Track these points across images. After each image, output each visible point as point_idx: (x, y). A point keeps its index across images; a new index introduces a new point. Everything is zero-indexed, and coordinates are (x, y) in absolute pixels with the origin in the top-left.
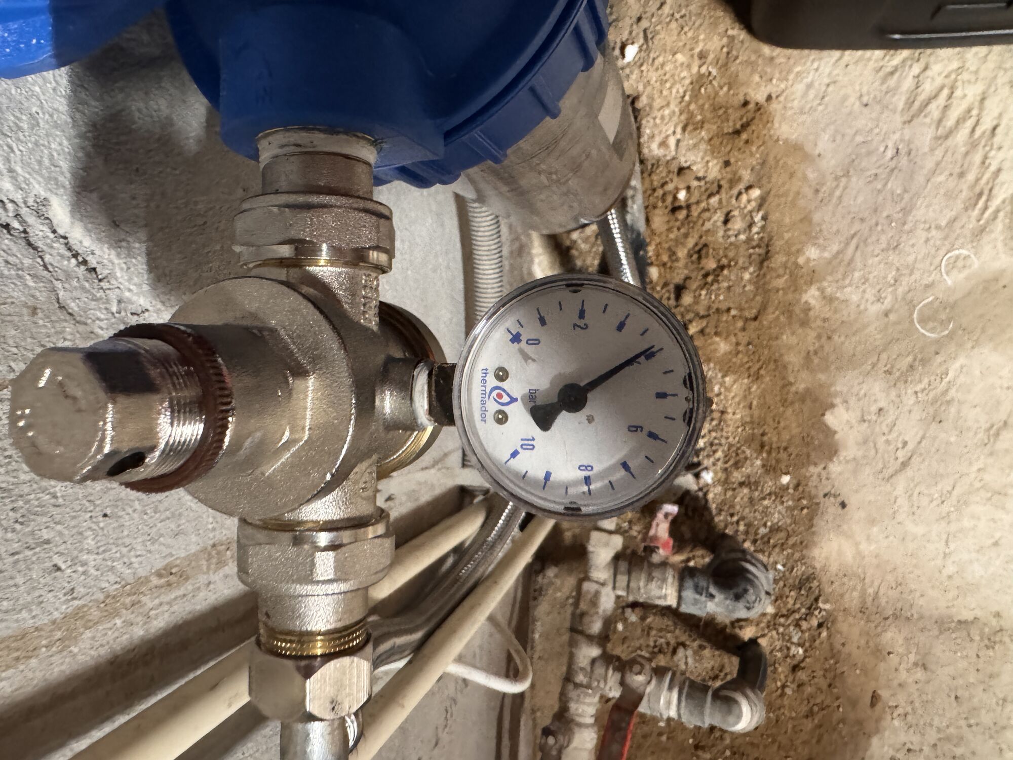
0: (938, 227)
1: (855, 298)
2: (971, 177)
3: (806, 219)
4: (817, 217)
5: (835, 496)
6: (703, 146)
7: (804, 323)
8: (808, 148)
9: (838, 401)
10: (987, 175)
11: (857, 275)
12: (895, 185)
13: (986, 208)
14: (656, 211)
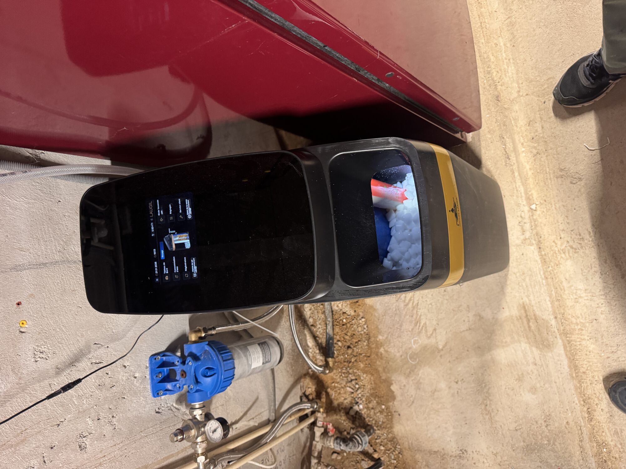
0: (409, 331)
1: (393, 351)
2: (414, 317)
3: (377, 327)
4: (380, 327)
5: (397, 412)
6: (349, 306)
7: (382, 358)
8: (375, 307)
9: (393, 382)
10: (418, 317)
11: (392, 344)
12: (397, 318)
13: (419, 326)
14: (337, 326)
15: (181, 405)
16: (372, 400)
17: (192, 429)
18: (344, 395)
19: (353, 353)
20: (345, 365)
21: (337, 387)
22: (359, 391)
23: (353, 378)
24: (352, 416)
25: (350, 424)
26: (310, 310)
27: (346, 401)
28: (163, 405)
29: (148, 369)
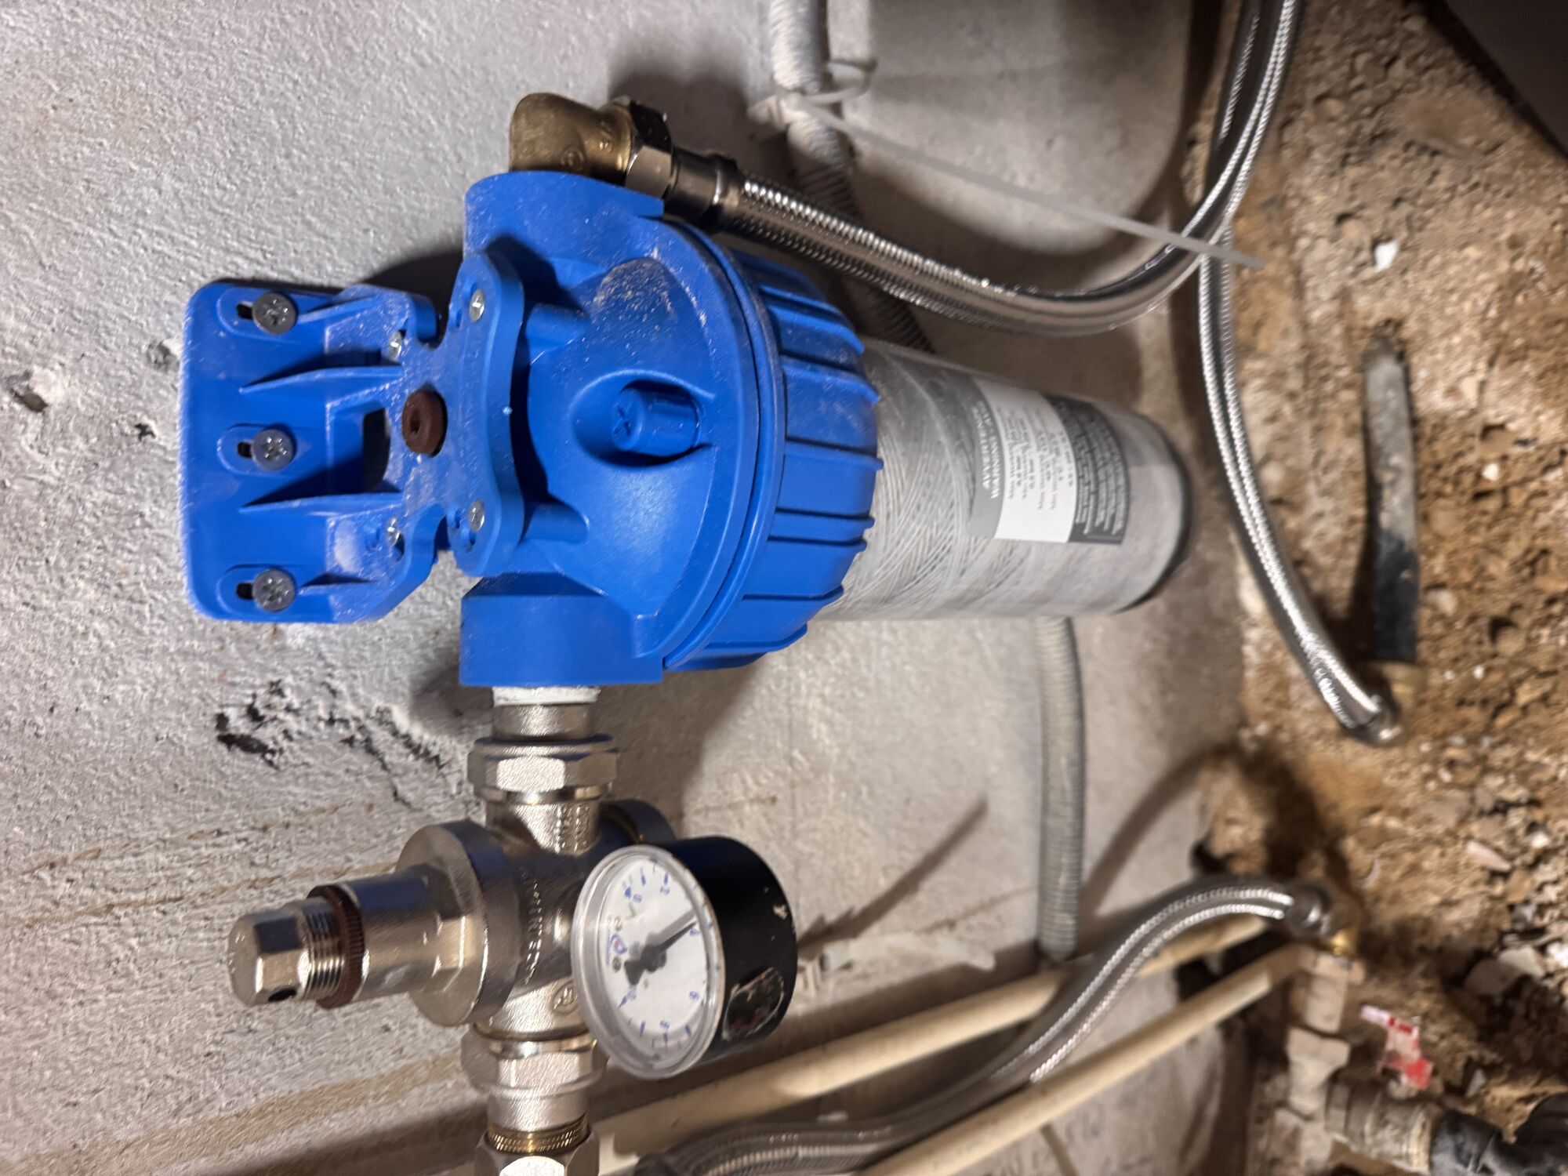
14: (1442, 502)
15: (458, 731)
18: (1446, 884)
19: (1532, 659)
20: (1465, 723)
21: (1400, 835)
22: (1546, 872)
23: (1516, 793)
24: (1486, 999)
25: (1461, 1041)
26: (1272, 419)
27: (1454, 915)
28: (292, 698)
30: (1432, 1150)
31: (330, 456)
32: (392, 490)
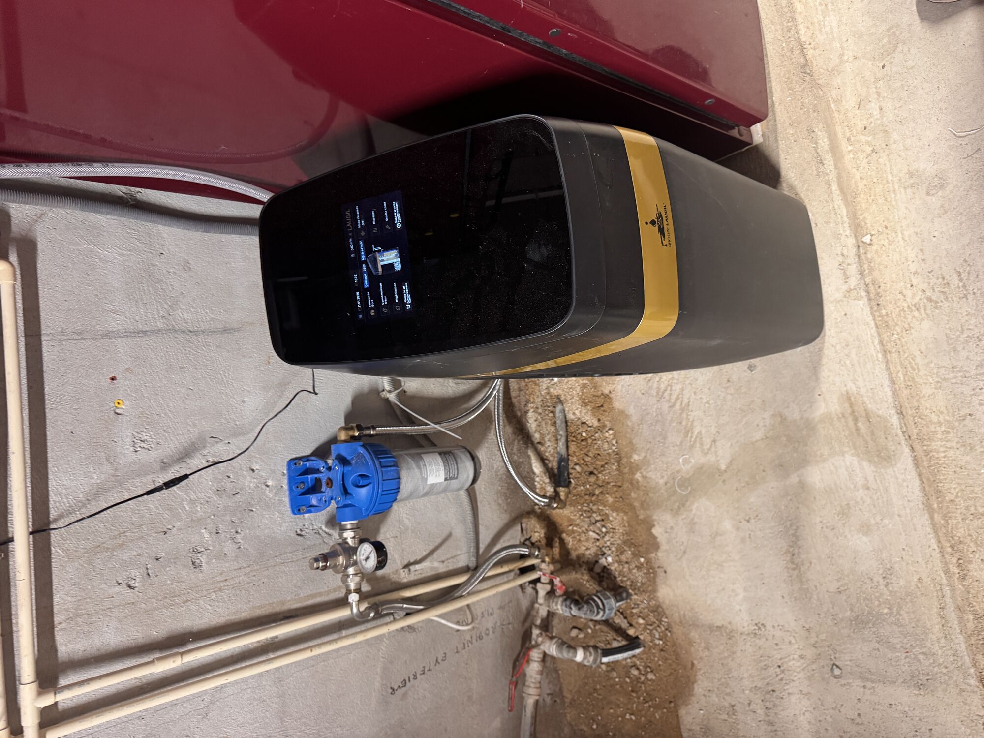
0: (677, 445)
1: (653, 477)
2: (684, 423)
3: (631, 443)
4: (634, 442)
5: (662, 567)
6: (590, 413)
7: (638, 488)
8: (627, 412)
9: (655, 523)
10: (690, 423)
11: (653, 466)
12: (658, 427)
13: (691, 437)
14: (573, 443)
15: (333, 529)
16: (625, 550)
17: (339, 556)
18: (586, 544)
19: (598, 482)
20: (586, 500)
21: (576, 531)
22: (607, 538)
23: (599, 518)
24: (598, 574)
25: (594, 586)
26: (536, 420)
27: (588, 552)
28: (307, 527)
29: (286, 477)
30: (562, 605)
31: (310, 485)
32: (323, 492)
